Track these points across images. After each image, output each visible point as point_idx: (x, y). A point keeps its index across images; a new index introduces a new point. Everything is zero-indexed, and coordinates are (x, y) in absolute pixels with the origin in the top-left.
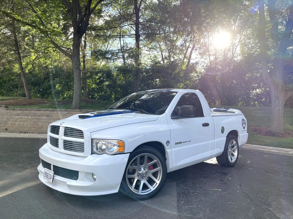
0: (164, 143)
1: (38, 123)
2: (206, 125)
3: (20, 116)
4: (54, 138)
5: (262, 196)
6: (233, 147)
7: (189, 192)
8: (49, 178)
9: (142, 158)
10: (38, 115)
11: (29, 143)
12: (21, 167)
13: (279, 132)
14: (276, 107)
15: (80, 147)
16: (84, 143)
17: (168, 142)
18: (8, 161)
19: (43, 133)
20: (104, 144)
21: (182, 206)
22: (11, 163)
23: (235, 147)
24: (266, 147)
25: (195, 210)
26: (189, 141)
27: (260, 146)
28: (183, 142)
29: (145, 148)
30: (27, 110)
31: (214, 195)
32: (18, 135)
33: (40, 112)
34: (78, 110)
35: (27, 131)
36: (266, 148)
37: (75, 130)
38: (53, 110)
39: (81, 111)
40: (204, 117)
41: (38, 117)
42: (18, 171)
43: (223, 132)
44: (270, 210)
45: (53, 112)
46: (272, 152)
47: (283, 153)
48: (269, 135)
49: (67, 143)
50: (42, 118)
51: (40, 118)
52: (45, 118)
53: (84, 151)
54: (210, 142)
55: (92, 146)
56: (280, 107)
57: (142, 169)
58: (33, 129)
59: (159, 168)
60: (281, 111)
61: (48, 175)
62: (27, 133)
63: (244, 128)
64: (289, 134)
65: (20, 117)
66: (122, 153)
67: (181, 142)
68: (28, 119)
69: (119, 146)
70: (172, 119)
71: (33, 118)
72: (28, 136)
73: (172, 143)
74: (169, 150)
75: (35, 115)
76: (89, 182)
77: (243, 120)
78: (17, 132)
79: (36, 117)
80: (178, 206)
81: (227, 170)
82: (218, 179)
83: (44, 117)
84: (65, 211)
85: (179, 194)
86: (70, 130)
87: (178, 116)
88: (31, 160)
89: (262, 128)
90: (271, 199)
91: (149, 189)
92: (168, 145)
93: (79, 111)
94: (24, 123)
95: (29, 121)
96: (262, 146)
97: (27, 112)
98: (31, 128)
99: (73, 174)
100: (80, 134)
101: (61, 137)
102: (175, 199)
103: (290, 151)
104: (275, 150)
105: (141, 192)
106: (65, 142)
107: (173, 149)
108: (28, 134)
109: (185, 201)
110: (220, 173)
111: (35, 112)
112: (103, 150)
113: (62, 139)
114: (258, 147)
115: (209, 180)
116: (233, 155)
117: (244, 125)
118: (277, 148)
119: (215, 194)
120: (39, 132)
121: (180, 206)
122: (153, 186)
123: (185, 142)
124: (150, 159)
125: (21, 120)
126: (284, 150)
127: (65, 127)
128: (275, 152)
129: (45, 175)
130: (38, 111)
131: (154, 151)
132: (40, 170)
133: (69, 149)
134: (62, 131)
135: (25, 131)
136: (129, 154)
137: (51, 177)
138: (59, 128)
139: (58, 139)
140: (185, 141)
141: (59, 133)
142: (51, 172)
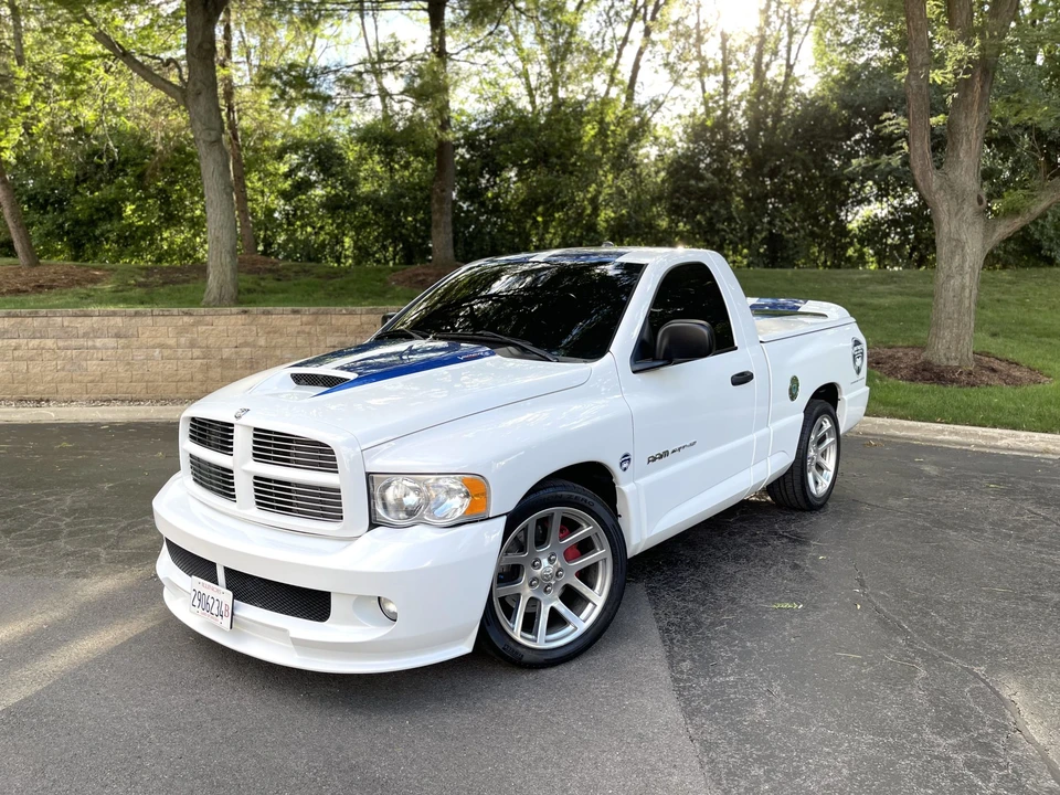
0: (613, 463)
1: (84, 363)
2: (742, 379)
3: (11, 341)
4: (210, 464)
5: (941, 622)
6: (821, 441)
7: (699, 624)
8: (215, 611)
9: (544, 523)
10: (81, 332)
11: (65, 444)
12: (73, 554)
13: (959, 367)
14: (953, 277)
15: (325, 505)
16: (339, 491)
17: (626, 458)
18: (14, 531)
19: (109, 401)
20: (414, 489)
21: (688, 680)
22: (27, 536)
23: (828, 441)
24: (919, 424)
25: (735, 693)
26: (691, 445)
27: (896, 422)
28: (674, 451)
29: (551, 490)
30: (35, 315)
31: (785, 630)
32: (17, 413)
33: (88, 321)
34: (235, 310)
35: (46, 396)
36: (919, 429)
37: (298, 442)
38: (137, 314)
39: (245, 312)
40: (736, 348)
41: (81, 342)
42: (65, 572)
43: (793, 397)
44: (976, 675)
45: (138, 319)
46: (940, 441)
47: (976, 446)
48: (925, 380)
49: (270, 487)
50: (99, 342)
51: (90, 343)
52: (111, 342)
53: (342, 517)
54: (754, 436)
55: (370, 497)
56: (968, 276)
57: (545, 562)
58: (67, 386)
59: (602, 553)
60: (967, 291)
61: (211, 601)
62: (48, 401)
63: (858, 371)
64: (993, 370)
65: (13, 343)
66: (480, 517)
67: (666, 453)
68: (43, 349)
69: (467, 495)
70: (634, 372)
71: (61, 343)
72: (53, 415)
73: (639, 460)
74: (629, 487)
75: (66, 333)
76: (374, 627)
77: (857, 343)
78: (9, 400)
79: (73, 343)
80: (676, 680)
81: (806, 523)
82: (784, 562)
83: (106, 340)
84: (294, 730)
85: (668, 631)
86: (276, 439)
87: (655, 359)
88: (101, 522)
89: (900, 354)
90: (971, 630)
91: (570, 628)
92: (625, 469)
93: (238, 314)
94: (31, 367)
95: (47, 355)
96: (906, 423)
97: (36, 322)
98: (61, 382)
99: (313, 604)
100: (321, 456)
101: (243, 464)
102: (659, 652)
103: (1002, 439)
104: (951, 433)
105: (543, 640)
106: (261, 483)
107: (641, 481)
108: (52, 409)
109: (693, 660)
110: (783, 536)
111: (66, 324)
112: (411, 513)
113: (245, 472)
114: (891, 426)
115: (753, 570)
116: (820, 468)
117: (859, 361)
118: (957, 427)
119: (788, 624)
120: (93, 396)
121: (681, 680)
122: (583, 616)
123: (679, 449)
124: (570, 526)
125: (17, 353)
126: (980, 433)
127: (256, 429)
128: (949, 442)
129: (196, 602)
130: (80, 319)
131: (582, 496)
132: (168, 579)
133: (278, 508)
134: (243, 441)
135: (38, 397)
136: (505, 517)
137: (223, 609)
138: (232, 431)
139: (232, 472)
140: (677, 447)
141: (231, 450)
142: (218, 590)
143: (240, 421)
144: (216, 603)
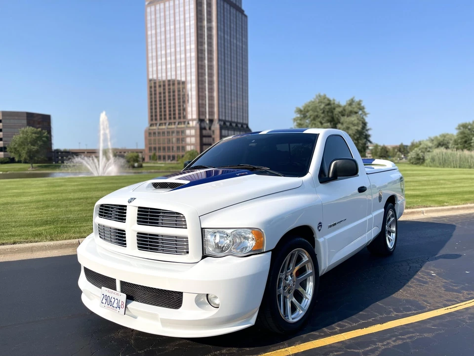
0: (315, 227)
2: (362, 190)
4: (111, 228)
8: (115, 305)
15: (177, 246)
16: (187, 238)
17: (320, 225)
26: (345, 220)
28: (338, 223)
40: (359, 176)
49: (147, 238)
53: (188, 252)
54: (367, 218)
55: (204, 241)
57: (290, 277)
61: (113, 300)
63: (402, 190)
66: (260, 251)
67: (335, 224)
69: (254, 240)
70: (320, 183)
73: (325, 226)
74: (322, 240)
77: (401, 177)
86: (151, 212)
92: (320, 230)
99: (172, 299)
100: (176, 219)
101: (131, 227)
106: (142, 236)
107: (326, 237)
113: (133, 230)
117: (402, 186)
127: (139, 207)
129: (104, 301)
133: (151, 249)
134: (132, 214)
136: (271, 252)
137: (120, 304)
138: (126, 210)
139: (124, 231)
140: (339, 221)
141: (125, 219)
142: (117, 294)
143: (131, 204)
144: (116, 301)
